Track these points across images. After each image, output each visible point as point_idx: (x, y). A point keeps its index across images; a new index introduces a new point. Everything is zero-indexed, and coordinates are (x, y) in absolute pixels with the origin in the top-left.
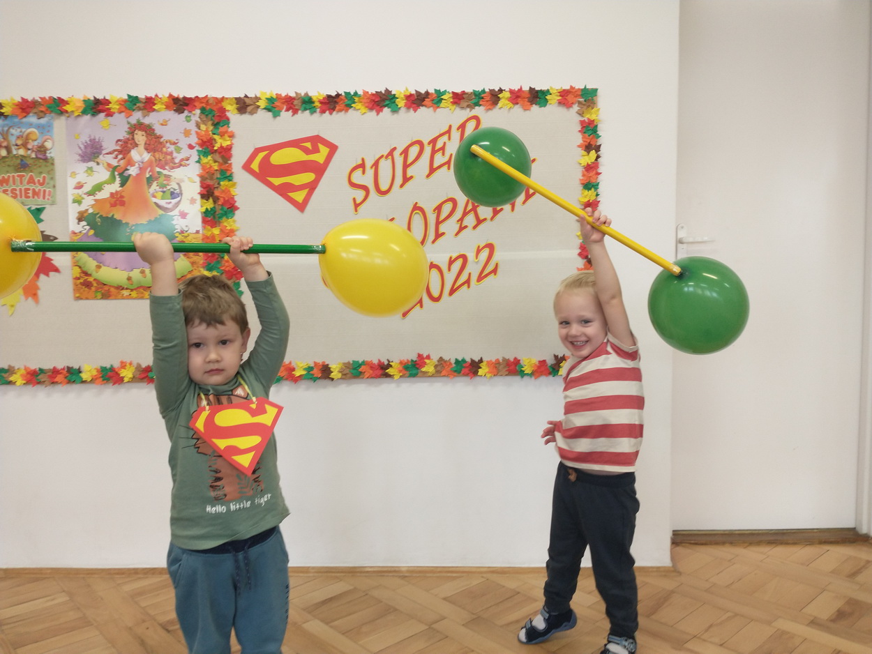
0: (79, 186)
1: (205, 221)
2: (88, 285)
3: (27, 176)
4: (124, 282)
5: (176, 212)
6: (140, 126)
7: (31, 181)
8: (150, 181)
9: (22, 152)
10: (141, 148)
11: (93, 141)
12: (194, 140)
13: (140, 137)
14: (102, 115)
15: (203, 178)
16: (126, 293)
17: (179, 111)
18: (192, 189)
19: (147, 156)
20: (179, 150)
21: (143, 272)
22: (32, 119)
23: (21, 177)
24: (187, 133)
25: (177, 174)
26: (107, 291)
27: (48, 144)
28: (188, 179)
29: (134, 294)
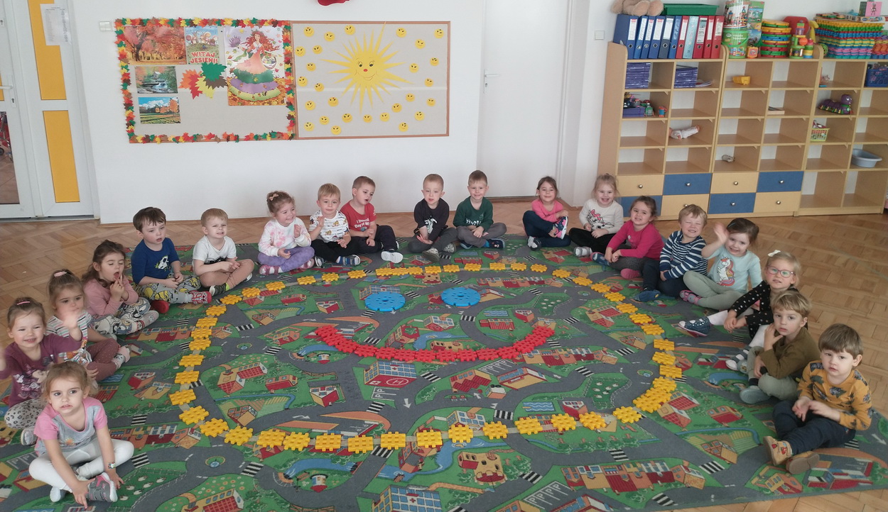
0: (230, 58)
1: (286, 73)
2: (235, 100)
3: (206, 53)
4: (251, 99)
5: (274, 69)
6: (257, 32)
7: (208, 55)
8: (262, 55)
9: (203, 42)
10: (258, 41)
11: (236, 38)
12: (281, 39)
13: (257, 37)
14: (240, 27)
15: (285, 55)
16: (252, 103)
17: (274, 26)
18: (281, 59)
19: (260, 45)
20: (274, 43)
21: (259, 94)
22: (207, 27)
23: (203, 53)
24: (278, 36)
25: (274, 53)
26: (243, 102)
27: (215, 39)
28: (279, 54)
29: (255, 103)
